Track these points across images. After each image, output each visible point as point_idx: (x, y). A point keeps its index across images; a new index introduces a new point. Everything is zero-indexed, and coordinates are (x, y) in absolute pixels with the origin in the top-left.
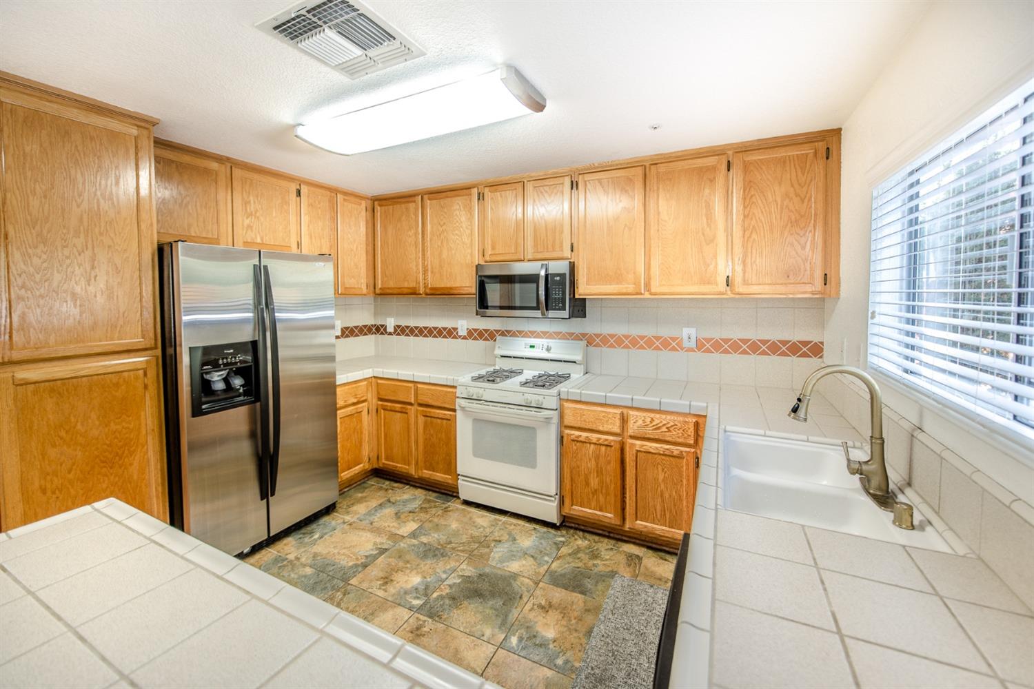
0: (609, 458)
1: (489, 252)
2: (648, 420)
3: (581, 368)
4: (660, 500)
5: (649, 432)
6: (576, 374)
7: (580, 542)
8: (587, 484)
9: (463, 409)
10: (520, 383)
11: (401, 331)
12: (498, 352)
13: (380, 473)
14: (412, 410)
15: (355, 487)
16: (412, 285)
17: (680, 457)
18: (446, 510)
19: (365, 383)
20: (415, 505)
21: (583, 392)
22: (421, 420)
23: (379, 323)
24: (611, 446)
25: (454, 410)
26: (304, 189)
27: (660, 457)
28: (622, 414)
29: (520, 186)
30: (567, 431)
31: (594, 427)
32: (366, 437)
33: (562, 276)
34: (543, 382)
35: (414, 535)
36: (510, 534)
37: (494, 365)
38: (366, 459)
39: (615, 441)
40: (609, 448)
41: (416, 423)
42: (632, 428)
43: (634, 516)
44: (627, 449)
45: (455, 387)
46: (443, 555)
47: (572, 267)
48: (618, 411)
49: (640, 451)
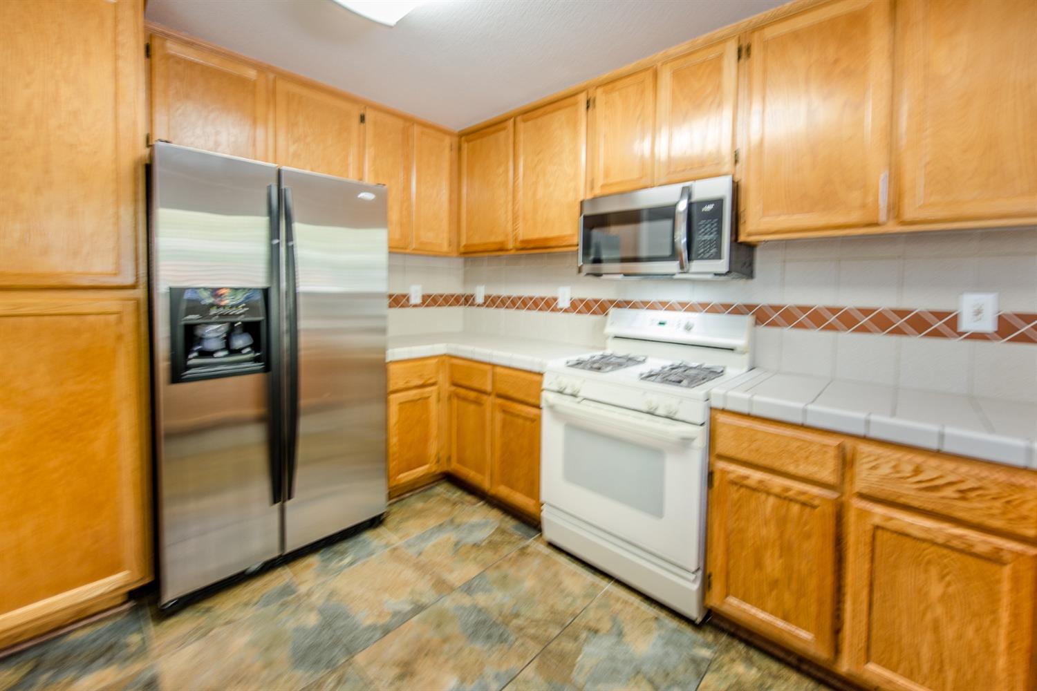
0: (807, 528)
1: (600, 182)
2: (907, 469)
3: (745, 359)
4: (929, 637)
5: (908, 491)
6: (735, 368)
7: (740, 668)
8: (759, 565)
9: (552, 407)
10: (641, 375)
11: (491, 302)
12: (611, 330)
13: (452, 479)
14: (489, 401)
15: (420, 492)
16: (500, 238)
17: (995, 558)
18: (523, 552)
19: (436, 360)
20: (482, 535)
21: (756, 398)
22: (499, 416)
23: (468, 292)
24: (814, 507)
25: (538, 407)
26: (370, 116)
27: (933, 549)
28: (841, 448)
29: (648, 76)
30: (721, 465)
31: (777, 464)
32: (434, 431)
33: (719, 203)
34: (678, 376)
35: (468, 588)
36: (614, 619)
37: (604, 348)
38: (433, 459)
39: (823, 499)
40: (808, 510)
41: (493, 419)
42: (865, 477)
43: (863, 653)
44: (851, 519)
45: (541, 374)
46: (502, 639)
47: (736, 189)
48: (834, 442)
49: (883, 528)
